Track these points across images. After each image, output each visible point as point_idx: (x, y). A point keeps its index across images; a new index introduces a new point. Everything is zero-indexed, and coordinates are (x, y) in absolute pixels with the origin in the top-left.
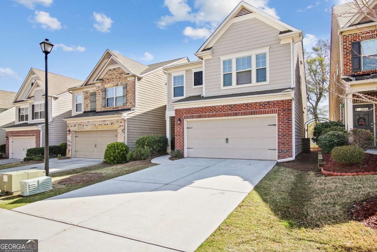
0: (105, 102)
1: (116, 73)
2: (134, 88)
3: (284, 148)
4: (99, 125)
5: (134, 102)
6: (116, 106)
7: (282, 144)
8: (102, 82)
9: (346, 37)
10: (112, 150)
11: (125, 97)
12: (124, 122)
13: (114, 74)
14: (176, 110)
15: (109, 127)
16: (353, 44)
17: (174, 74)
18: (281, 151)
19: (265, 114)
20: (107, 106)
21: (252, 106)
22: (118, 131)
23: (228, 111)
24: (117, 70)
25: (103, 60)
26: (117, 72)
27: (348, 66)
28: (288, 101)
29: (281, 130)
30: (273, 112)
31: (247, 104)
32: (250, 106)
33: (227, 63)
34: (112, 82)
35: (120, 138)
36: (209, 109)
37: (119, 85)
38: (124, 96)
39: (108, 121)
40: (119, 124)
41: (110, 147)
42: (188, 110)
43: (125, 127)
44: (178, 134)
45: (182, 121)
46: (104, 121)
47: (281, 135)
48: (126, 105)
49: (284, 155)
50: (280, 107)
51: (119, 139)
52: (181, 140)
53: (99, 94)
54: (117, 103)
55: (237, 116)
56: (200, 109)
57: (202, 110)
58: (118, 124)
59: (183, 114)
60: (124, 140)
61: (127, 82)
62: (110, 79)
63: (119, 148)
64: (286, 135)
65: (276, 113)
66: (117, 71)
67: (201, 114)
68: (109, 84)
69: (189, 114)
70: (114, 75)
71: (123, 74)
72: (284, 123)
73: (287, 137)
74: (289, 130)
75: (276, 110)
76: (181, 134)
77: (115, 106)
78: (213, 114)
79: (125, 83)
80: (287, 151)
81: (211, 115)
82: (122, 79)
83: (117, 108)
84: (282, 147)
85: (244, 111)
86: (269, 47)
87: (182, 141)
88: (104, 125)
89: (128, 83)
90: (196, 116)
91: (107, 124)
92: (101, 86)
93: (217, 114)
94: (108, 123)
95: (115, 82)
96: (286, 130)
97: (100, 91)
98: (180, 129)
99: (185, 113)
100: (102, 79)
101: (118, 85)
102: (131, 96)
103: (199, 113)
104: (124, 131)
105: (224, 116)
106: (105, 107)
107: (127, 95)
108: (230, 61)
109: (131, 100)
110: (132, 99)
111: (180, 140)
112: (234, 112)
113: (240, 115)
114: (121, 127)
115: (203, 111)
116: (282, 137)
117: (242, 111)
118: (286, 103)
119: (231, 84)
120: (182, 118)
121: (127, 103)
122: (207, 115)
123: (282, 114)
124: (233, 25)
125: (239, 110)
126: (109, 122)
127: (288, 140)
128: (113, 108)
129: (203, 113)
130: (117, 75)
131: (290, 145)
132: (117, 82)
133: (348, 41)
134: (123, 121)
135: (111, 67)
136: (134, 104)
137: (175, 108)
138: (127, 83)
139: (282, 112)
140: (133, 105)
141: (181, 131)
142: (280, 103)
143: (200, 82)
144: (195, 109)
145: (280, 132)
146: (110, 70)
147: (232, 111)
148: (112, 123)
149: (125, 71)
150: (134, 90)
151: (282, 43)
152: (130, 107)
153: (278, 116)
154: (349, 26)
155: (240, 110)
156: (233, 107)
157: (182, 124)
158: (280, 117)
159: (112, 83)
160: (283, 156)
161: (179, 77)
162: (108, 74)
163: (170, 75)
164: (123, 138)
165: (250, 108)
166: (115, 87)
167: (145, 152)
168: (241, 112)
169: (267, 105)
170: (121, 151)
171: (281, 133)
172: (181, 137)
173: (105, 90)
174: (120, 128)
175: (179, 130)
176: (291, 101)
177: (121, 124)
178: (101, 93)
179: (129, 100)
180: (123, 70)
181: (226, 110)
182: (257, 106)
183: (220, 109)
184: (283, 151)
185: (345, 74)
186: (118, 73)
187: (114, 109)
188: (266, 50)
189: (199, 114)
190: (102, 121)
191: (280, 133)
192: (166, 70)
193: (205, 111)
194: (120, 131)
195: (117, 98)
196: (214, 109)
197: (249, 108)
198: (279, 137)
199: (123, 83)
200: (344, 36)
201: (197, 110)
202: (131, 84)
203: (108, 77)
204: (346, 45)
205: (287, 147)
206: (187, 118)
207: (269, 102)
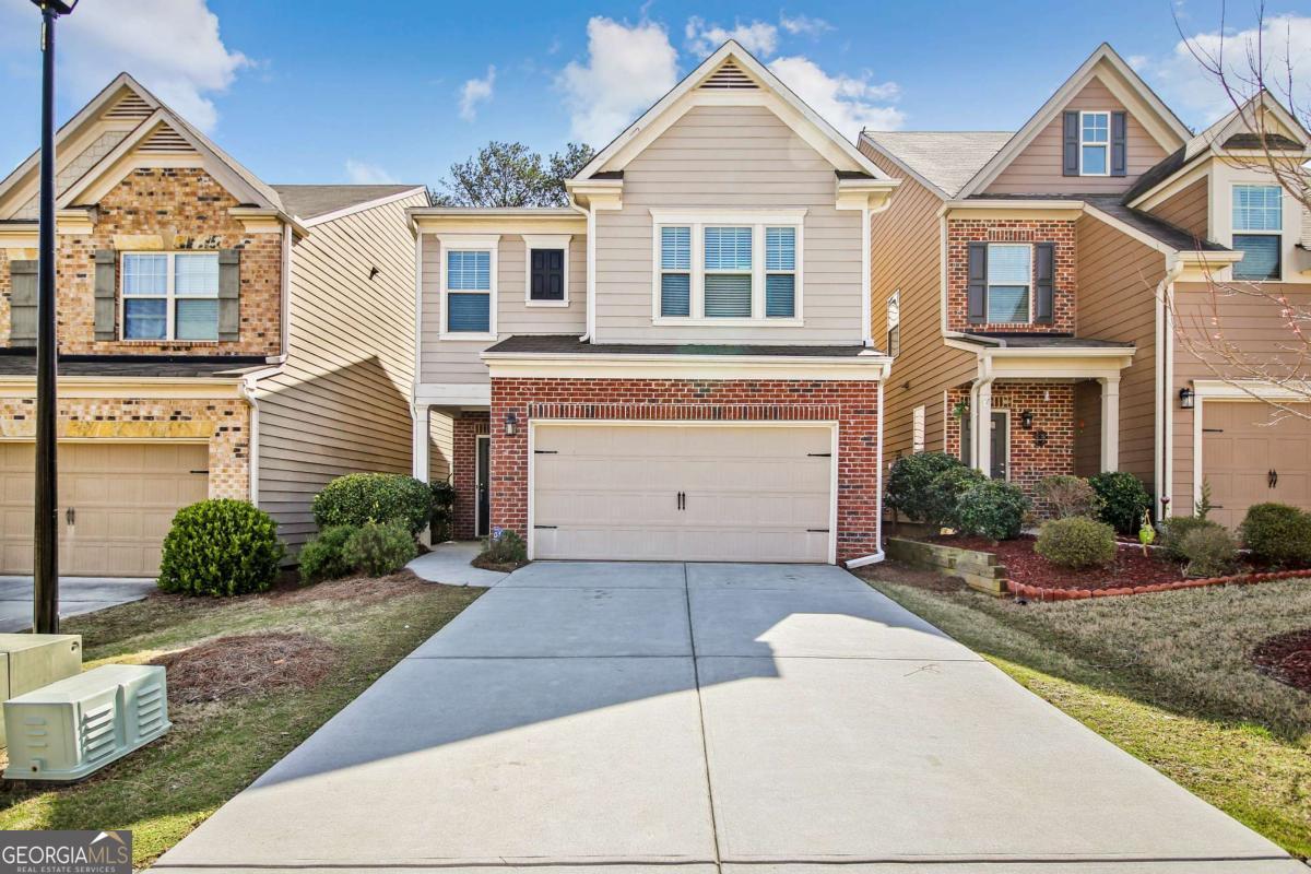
0: (117, 315)
1: (177, 189)
2: (280, 272)
3: (856, 524)
4: (99, 418)
5: (279, 331)
6: (176, 337)
7: (852, 513)
8: (100, 222)
9: (957, 226)
10: (211, 534)
11: (232, 306)
12: (245, 412)
13: (171, 193)
14: (497, 383)
15: (164, 432)
16: (970, 247)
17: (448, 243)
18: (848, 535)
19: (806, 418)
20: (125, 335)
21: (768, 391)
22: (211, 450)
23: (692, 401)
24: (188, 179)
25: (96, 117)
26: (188, 189)
27: (959, 304)
28: (868, 385)
29: (849, 471)
30: (827, 414)
31: (752, 384)
32: (760, 391)
33: (676, 238)
34: (157, 227)
35: (224, 481)
36: (626, 390)
37: (195, 245)
38: (223, 300)
39: (155, 401)
40: (220, 419)
41: (200, 520)
42: (547, 384)
43: (249, 435)
44: (502, 474)
45: (520, 426)
46: (129, 403)
47: (848, 487)
48: (236, 338)
49: (855, 545)
50: (846, 401)
51: (217, 487)
52: (518, 495)
53: (79, 276)
54: (179, 324)
55: (719, 418)
56: (594, 384)
57: (599, 389)
58: (214, 418)
59: (523, 399)
60: (243, 491)
61: (242, 242)
62: (148, 212)
63: (242, 523)
64: (862, 487)
65: (837, 418)
66: (187, 185)
67: (596, 404)
68: (142, 236)
69: (549, 400)
70: (172, 199)
71: (217, 204)
72: (857, 449)
73: (865, 492)
74: (870, 471)
75: (837, 408)
76: (517, 474)
77: (170, 337)
78: (638, 408)
79: (233, 243)
80: (865, 535)
81: (633, 411)
82: (217, 222)
83: (187, 348)
84: (850, 524)
85: (743, 405)
86: (804, 211)
87: (519, 500)
88: (127, 418)
89: (247, 247)
90: (577, 410)
91: (149, 418)
92: (90, 236)
93: (653, 407)
94: (155, 413)
95: (173, 229)
96: (863, 471)
97: (85, 259)
98: (511, 452)
99: (536, 394)
100: (97, 206)
101: (189, 246)
102: (264, 305)
103: (587, 400)
104: (243, 450)
105: (679, 417)
106: (116, 339)
107: (240, 296)
108: (686, 232)
109: (260, 320)
110: (269, 315)
111: (512, 494)
112: (712, 405)
113: (730, 419)
114: (230, 432)
115: (605, 395)
116: (852, 492)
117: (738, 405)
118: (862, 390)
119: (686, 312)
120: (519, 415)
121: (240, 329)
122: (618, 411)
123: (852, 421)
124: (697, 111)
125: (727, 402)
126: (158, 407)
127: (866, 503)
128: (164, 348)
129: (602, 400)
130: (186, 200)
131: (873, 515)
132: (186, 235)
133: (960, 237)
134: (240, 409)
135: (157, 161)
136: (276, 339)
137: (491, 375)
138: (242, 247)
139: (853, 417)
140: (271, 344)
141: (516, 463)
142: (847, 391)
143: (555, 289)
144: (571, 384)
145: (846, 476)
146: (147, 172)
147: (706, 401)
148: (178, 413)
149: (229, 188)
150: (276, 279)
151: (840, 206)
152: (255, 350)
153: (840, 428)
154: (968, 198)
155: (732, 402)
156: (708, 390)
157: (520, 436)
158: (845, 433)
159: (155, 233)
160: (853, 551)
161: (469, 256)
162: (136, 188)
163: (431, 241)
164: (238, 481)
165: (762, 396)
166: (171, 256)
167: (399, 541)
168: (735, 408)
169: (811, 391)
170: (253, 538)
171: (849, 481)
172: (516, 484)
173: (116, 263)
174: (220, 439)
175: (509, 457)
176: (876, 385)
177: (230, 422)
178: (91, 270)
179: (254, 322)
180: (218, 185)
181: (685, 396)
182: (782, 391)
183: (666, 390)
184: (853, 535)
185: (952, 326)
186: (194, 194)
187: (170, 353)
188: (793, 218)
189: (590, 404)
190: (117, 401)
191: (846, 480)
192: (417, 223)
193: (611, 395)
194: (220, 450)
195: (179, 303)
196: (644, 390)
197: (759, 396)
198: (844, 492)
199: (217, 240)
200: (953, 221)
201: (580, 390)
202: (264, 252)
203: (135, 204)
204: (957, 247)
205: (864, 524)
206: (542, 413)
207: (816, 384)
